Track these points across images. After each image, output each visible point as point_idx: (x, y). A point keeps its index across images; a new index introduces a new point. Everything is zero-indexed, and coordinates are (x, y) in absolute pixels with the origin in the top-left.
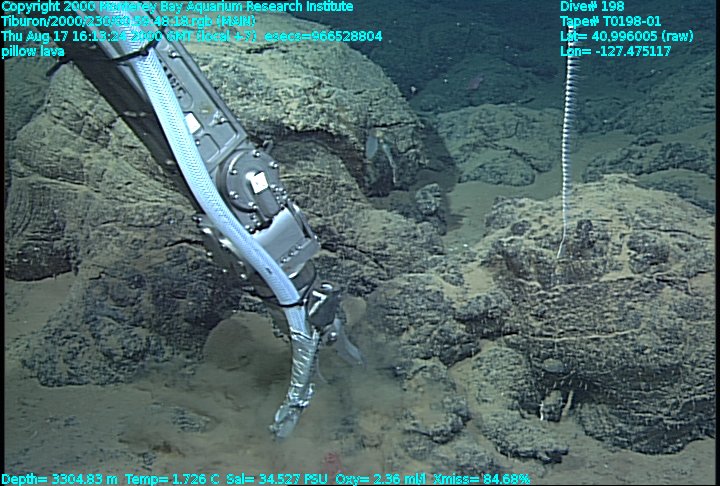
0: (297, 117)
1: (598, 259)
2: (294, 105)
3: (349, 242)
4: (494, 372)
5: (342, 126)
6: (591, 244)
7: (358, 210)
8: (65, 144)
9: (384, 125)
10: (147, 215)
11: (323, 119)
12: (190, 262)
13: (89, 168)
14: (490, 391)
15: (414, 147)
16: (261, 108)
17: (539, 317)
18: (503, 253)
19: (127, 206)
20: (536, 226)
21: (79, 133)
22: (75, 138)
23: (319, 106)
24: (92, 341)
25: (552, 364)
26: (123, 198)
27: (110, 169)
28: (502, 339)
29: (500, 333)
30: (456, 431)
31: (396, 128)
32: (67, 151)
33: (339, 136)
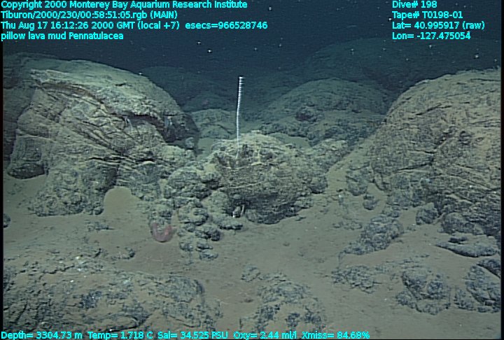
0: (138, 110)
1: (250, 158)
2: (136, 105)
3: (160, 158)
4: (216, 201)
5: (155, 114)
6: (247, 153)
7: (163, 145)
8: (40, 122)
9: (171, 115)
10: (77, 148)
11: (148, 111)
12: (96, 167)
13: (51, 131)
14: (215, 208)
15: (183, 124)
16: (123, 106)
17: (231, 179)
18: (218, 157)
19: (68, 145)
20: (229, 148)
21: (46, 117)
22: (44, 119)
23: (146, 106)
24: (58, 198)
25: (236, 196)
26: (66, 142)
27: (61, 131)
28: (219, 189)
29: (218, 187)
30: (203, 222)
31: (176, 117)
32: (41, 124)
33: (154, 117)
